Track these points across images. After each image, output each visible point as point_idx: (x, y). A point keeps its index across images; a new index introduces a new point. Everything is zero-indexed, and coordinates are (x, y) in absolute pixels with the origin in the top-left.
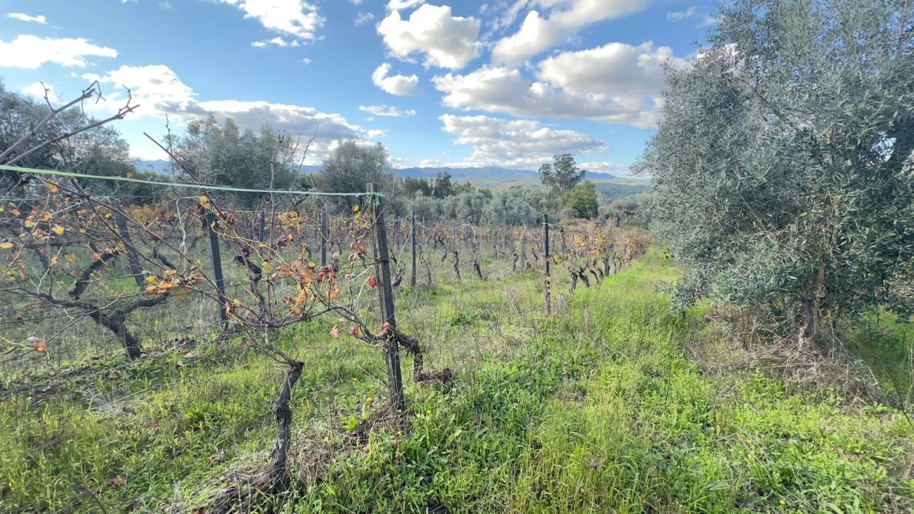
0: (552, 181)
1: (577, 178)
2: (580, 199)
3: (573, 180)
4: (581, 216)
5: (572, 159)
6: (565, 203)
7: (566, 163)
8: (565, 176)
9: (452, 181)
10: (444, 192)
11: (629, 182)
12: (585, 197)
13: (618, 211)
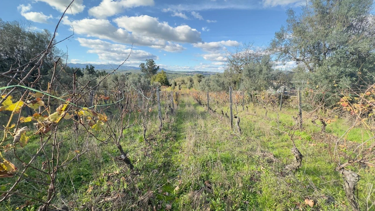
5: (154, 61)
11: (172, 72)
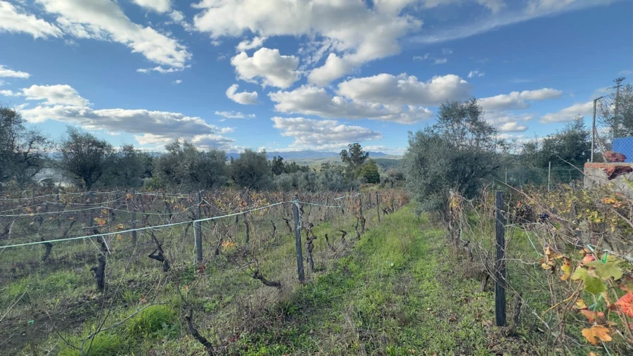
0: (349, 160)
1: (364, 158)
2: (368, 171)
3: (361, 158)
4: (370, 182)
6: (359, 173)
7: (356, 148)
8: (356, 156)
9: (283, 161)
10: (279, 169)
11: (396, 157)
12: (371, 170)
13: (391, 178)
